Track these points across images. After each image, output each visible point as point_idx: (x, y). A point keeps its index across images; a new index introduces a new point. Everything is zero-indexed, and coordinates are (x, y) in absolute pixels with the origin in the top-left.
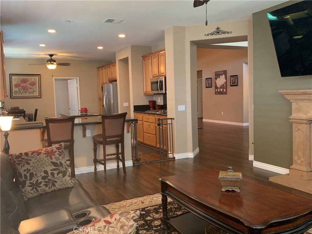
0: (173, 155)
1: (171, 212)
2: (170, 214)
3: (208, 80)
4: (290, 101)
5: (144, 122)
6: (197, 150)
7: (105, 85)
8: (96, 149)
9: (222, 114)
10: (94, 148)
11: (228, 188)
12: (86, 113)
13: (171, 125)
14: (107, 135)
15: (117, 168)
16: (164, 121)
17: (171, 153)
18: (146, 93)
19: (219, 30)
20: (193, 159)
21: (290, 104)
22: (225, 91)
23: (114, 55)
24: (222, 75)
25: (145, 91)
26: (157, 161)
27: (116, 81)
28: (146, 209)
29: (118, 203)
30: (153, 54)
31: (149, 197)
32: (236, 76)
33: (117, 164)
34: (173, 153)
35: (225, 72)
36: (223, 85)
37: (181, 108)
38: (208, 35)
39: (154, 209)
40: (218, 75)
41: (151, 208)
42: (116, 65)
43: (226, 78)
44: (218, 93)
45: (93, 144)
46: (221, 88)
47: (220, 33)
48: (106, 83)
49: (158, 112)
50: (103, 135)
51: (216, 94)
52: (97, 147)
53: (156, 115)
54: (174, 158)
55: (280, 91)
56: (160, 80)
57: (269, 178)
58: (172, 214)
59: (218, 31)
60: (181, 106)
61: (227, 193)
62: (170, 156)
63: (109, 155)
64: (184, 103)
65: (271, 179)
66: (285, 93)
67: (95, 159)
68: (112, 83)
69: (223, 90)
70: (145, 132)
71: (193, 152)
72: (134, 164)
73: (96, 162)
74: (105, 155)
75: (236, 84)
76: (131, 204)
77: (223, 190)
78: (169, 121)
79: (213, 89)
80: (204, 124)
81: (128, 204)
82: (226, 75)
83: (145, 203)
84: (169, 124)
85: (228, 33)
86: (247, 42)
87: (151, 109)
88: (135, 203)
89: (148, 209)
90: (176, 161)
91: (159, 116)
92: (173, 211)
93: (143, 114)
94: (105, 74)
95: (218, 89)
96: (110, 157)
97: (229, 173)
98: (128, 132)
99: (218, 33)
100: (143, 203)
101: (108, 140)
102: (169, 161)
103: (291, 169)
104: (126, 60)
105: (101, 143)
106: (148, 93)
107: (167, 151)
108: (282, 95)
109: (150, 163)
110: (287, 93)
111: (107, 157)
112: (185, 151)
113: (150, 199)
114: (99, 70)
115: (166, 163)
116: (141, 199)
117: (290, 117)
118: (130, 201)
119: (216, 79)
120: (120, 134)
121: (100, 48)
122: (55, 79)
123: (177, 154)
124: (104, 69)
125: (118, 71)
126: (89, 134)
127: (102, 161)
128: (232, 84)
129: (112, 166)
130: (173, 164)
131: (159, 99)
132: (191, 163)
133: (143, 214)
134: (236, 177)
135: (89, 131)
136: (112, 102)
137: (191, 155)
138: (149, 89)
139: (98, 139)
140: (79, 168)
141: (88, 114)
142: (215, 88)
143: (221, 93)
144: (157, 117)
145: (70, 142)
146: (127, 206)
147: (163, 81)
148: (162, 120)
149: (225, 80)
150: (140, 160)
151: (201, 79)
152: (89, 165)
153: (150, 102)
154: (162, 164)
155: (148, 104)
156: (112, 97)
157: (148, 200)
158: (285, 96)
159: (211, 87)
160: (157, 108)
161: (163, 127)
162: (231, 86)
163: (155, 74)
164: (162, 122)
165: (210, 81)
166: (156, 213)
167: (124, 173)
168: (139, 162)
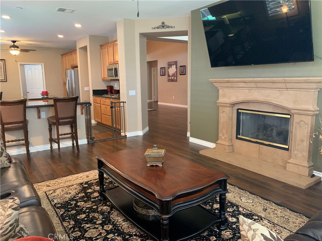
0: (125, 133)
1: (111, 184)
2: (110, 186)
3: (162, 69)
4: (218, 88)
5: (101, 105)
6: (147, 129)
7: (69, 71)
8: (51, 128)
9: (173, 98)
10: (49, 128)
11: (152, 164)
12: (47, 96)
13: (123, 107)
14: (59, 116)
15: (72, 145)
16: (117, 105)
17: (123, 132)
18: (104, 79)
19: (164, 24)
20: (142, 137)
21: (218, 91)
22: (175, 79)
23: (75, 43)
24: (173, 65)
25: (103, 77)
26: (110, 139)
27: (77, 67)
28: (89, 182)
29: (64, 178)
30: (108, 43)
31: (95, 171)
32: (184, 66)
33: (72, 143)
34: (125, 132)
35: (176, 63)
36: (174, 73)
37: (132, 93)
38: (155, 28)
39: (96, 182)
40: (170, 65)
41: (94, 181)
42: (76, 52)
43: (176, 67)
44: (170, 81)
45: (48, 125)
46: (172, 76)
47: (165, 28)
48: (69, 69)
49: (114, 96)
50: (56, 117)
51: (168, 81)
52: (52, 127)
53: (111, 99)
54: (126, 136)
55: (210, 80)
56: (115, 68)
57: (200, 151)
58: (111, 186)
59: (163, 26)
60: (132, 91)
61: (151, 168)
62: (123, 134)
63: (62, 135)
64: (134, 88)
65: (201, 152)
66: (214, 81)
67: (50, 138)
68: (73, 69)
69: (174, 78)
70: (103, 114)
71: (143, 130)
72: (88, 142)
73: (51, 140)
74: (58, 135)
75: (184, 73)
76: (76, 178)
77: (148, 165)
78: (122, 104)
79: (166, 77)
80: (159, 106)
81: (74, 178)
82: (177, 66)
83: (89, 178)
84: (122, 107)
85: (172, 27)
86: (187, 36)
87: (109, 93)
88: (80, 178)
89: (91, 182)
90: (127, 139)
91: (113, 99)
92: (113, 183)
93: (101, 98)
94: (68, 60)
95: (170, 77)
96: (63, 136)
97: (154, 151)
98: (82, 114)
99: (163, 27)
100: (87, 177)
101: (60, 121)
102: (121, 139)
103: (217, 143)
104: (85, 48)
105: (54, 124)
106: (105, 79)
107: (120, 130)
108: (212, 83)
109: (104, 141)
110: (215, 81)
111: (60, 137)
112: (136, 130)
113: (95, 173)
114: (62, 57)
115: (118, 140)
116: (87, 173)
117: (217, 102)
118: (76, 175)
119: (169, 68)
120: (73, 116)
121: (61, 36)
122: (20, 64)
123: (128, 132)
124: (67, 57)
125: (78, 58)
126: (43, 116)
127: (56, 140)
128: (181, 73)
129: (67, 144)
130: (125, 141)
131: (116, 84)
132: (141, 140)
133: (86, 187)
134: (158, 154)
135: (44, 113)
136: (74, 86)
137: (140, 133)
138: (106, 76)
139: (52, 120)
140: (35, 147)
141: (49, 97)
142: (168, 76)
143: (172, 81)
144: (112, 100)
145: (23, 123)
146: (73, 180)
147: (117, 68)
148: (115, 103)
149: (176, 70)
150: (94, 138)
151: (157, 68)
152: (45, 143)
153: (107, 87)
154: (115, 141)
155: (106, 89)
156: (73, 82)
157: (93, 174)
158: (214, 84)
159: (164, 75)
160: (113, 92)
161: (115, 109)
162: (180, 74)
163: (111, 61)
164: (115, 105)
165: (164, 70)
166: (97, 185)
167: (78, 150)
168: (93, 140)
